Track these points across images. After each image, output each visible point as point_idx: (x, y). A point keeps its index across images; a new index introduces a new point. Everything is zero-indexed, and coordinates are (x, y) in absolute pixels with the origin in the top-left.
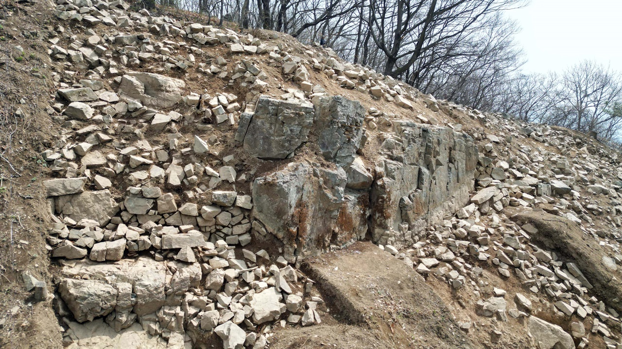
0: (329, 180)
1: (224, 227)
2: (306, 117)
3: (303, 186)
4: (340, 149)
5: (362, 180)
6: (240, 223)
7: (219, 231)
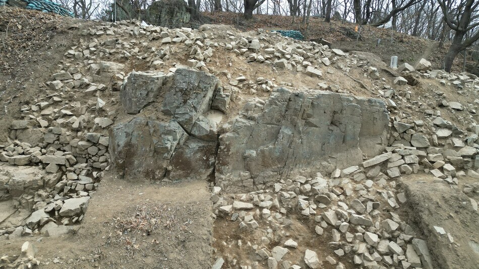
0: (158, 130)
1: (93, 156)
2: (150, 84)
3: (132, 132)
4: (178, 107)
5: (205, 133)
6: (103, 155)
7: (90, 158)
